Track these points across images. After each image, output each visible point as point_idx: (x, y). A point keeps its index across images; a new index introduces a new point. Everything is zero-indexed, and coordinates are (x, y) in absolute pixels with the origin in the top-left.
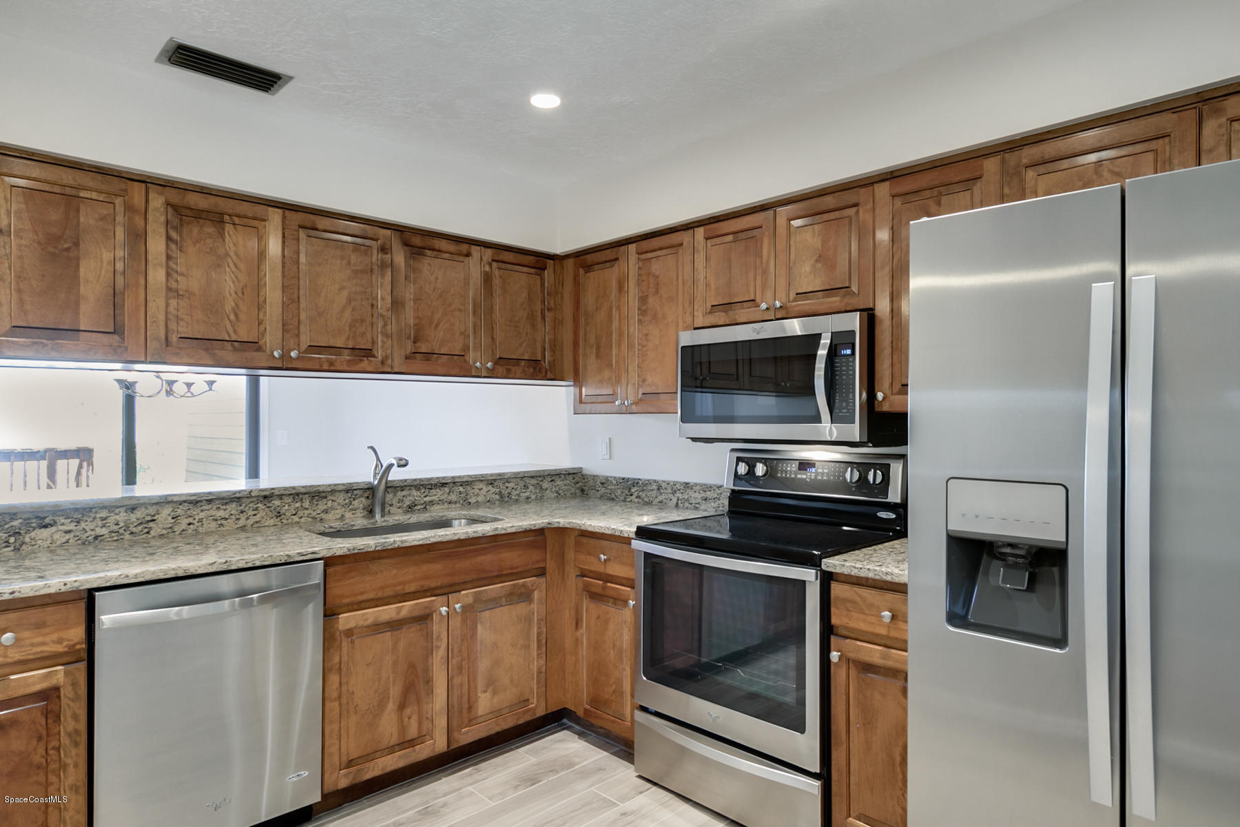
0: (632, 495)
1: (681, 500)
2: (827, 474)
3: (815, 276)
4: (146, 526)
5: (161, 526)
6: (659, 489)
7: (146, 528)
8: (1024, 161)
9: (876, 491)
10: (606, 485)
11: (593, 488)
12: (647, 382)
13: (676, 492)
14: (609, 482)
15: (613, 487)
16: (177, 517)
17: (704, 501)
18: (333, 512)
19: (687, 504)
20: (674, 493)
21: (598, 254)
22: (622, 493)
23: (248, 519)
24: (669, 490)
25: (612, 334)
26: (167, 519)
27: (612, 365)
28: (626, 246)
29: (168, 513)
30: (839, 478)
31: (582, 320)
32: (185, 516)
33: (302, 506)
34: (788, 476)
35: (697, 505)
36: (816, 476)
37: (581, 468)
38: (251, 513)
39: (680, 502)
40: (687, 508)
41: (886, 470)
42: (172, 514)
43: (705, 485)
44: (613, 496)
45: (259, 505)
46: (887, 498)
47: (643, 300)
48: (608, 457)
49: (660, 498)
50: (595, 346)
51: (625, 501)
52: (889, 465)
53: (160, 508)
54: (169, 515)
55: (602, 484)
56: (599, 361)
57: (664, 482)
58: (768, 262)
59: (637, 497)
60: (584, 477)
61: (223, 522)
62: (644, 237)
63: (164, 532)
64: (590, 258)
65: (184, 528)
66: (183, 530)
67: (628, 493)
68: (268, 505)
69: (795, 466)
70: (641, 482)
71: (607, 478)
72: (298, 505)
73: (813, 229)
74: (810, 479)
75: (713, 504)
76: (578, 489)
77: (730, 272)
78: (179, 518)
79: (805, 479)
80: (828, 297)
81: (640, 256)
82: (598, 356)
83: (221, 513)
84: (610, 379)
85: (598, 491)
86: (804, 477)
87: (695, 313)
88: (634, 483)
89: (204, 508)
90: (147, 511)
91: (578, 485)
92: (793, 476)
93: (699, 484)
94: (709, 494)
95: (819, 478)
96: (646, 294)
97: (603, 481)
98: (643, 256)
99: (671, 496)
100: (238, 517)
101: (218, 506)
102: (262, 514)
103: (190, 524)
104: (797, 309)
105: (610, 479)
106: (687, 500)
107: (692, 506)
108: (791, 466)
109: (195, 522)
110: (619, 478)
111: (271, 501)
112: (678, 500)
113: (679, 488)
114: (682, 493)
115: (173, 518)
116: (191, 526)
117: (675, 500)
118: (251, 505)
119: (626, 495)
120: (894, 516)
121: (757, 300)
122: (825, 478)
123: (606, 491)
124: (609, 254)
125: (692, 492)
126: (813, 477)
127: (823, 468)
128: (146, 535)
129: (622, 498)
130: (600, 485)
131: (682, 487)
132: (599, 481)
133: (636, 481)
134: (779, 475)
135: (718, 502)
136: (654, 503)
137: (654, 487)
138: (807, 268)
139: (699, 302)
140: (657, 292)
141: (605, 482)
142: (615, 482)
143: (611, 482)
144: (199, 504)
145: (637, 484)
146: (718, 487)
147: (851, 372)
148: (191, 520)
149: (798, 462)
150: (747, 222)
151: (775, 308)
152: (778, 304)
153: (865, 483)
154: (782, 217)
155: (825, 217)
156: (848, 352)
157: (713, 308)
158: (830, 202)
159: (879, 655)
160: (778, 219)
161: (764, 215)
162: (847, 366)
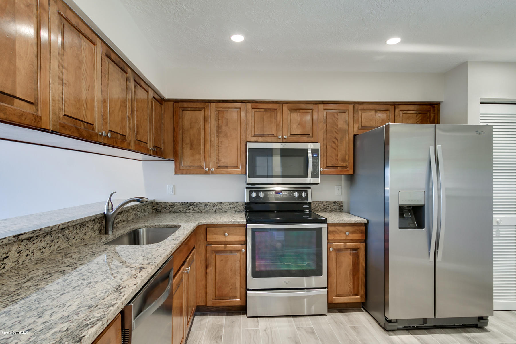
0: (189, 209)
1: (218, 209)
2: (287, 195)
3: (298, 130)
4: (3, 263)
5: (11, 260)
6: (206, 206)
7: (3, 264)
8: (359, 108)
9: (304, 199)
10: (173, 206)
11: (165, 208)
12: (222, 161)
13: (215, 206)
14: (175, 205)
15: (178, 207)
16: (20, 251)
17: (229, 209)
18: (88, 234)
19: (221, 211)
20: (214, 206)
21: (192, 104)
22: (184, 209)
23: (55, 245)
24: (212, 206)
25: (200, 140)
26: (15, 255)
27: (201, 153)
28: (209, 103)
29: (15, 249)
30: (291, 196)
31: (180, 132)
32: (25, 250)
33: (77, 232)
34: (272, 196)
35: (226, 211)
36: (282, 196)
37: (154, 200)
38: (56, 241)
39: (217, 210)
40: (221, 212)
41: (306, 192)
42: (18, 250)
43: (230, 202)
44: (178, 211)
45: (60, 235)
46: (308, 201)
47: (218, 127)
48: (173, 193)
49: (206, 209)
50: (189, 144)
51: (185, 212)
52: (307, 191)
53: (11, 247)
54: (16, 251)
55: (171, 206)
56: (192, 151)
57: (209, 202)
58: (280, 122)
59: (192, 210)
60: (157, 203)
61: (44, 250)
62: (218, 101)
63: (13, 265)
64: (186, 105)
65: (24, 259)
66: (24, 261)
67: (187, 209)
68: (63, 234)
69: (274, 193)
70: (195, 204)
71: (174, 204)
72: (75, 232)
73: (297, 114)
74: (281, 197)
75: (234, 209)
76: (154, 209)
77: (264, 123)
78: (22, 252)
79: (279, 197)
80: (302, 137)
81: (216, 109)
82: (191, 149)
83: (43, 244)
84: (199, 159)
85: (168, 209)
86: (278, 196)
87: (247, 136)
88: (191, 204)
89: (35, 241)
90: (3, 250)
91: (153, 208)
92: (274, 196)
93: (227, 202)
94: (232, 206)
95: (284, 196)
96: (221, 125)
97: (171, 205)
98: (219, 109)
99: (212, 208)
100: (50, 245)
101: (41, 239)
102: (61, 241)
103: (27, 255)
104: (292, 139)
105: (176, 203)
106: (221, 209)
107: (224, 211)
108: (273, 193)
109: (30, 253)
110: (182, 203)
111: (64, 232)
112: (216, 209)
113: (217, 204)
114: (218, 206)
115: (18, 253)
116: (28, 257)
117: (214, 210)
118: (56, 236)
119: (186, 210)
120: (308, 206)
121: (275, 134)
122: (286, 196)
123: (174, 209)
124: (199, 105)
125: (224, 205)
126: (281, 196)
127: (285, 193)
128: (3, 270)
129: (184, 211)
130: (169, 206)
131: (218, 204)
132: (168, 205)
133: (192, 203)
134: (268, 196)
135: (237, 208)
136: (203, 212)
137: (203, 205)
138: (295, 126)
139: (249, 132)
140: (227, 125)
141: (172, 205)
142: (179, 205)
143: (177, 205)
144: (32, 240)
145: (193, 204)
146: (237, 203)
147: (317, 162)
148: (27, 252)
149: (275, 191)
150: (271, 106)
151: (283, 138)
152: (285, 137)
153: (300, 197)
154: (285, 107)
155: (301, 111)
156: (316, 155)
157: (255, 135)
158: (303, 106)
159: (343, 245)
160: (284, 108)
161: (278, 105)
162: (316, 160)
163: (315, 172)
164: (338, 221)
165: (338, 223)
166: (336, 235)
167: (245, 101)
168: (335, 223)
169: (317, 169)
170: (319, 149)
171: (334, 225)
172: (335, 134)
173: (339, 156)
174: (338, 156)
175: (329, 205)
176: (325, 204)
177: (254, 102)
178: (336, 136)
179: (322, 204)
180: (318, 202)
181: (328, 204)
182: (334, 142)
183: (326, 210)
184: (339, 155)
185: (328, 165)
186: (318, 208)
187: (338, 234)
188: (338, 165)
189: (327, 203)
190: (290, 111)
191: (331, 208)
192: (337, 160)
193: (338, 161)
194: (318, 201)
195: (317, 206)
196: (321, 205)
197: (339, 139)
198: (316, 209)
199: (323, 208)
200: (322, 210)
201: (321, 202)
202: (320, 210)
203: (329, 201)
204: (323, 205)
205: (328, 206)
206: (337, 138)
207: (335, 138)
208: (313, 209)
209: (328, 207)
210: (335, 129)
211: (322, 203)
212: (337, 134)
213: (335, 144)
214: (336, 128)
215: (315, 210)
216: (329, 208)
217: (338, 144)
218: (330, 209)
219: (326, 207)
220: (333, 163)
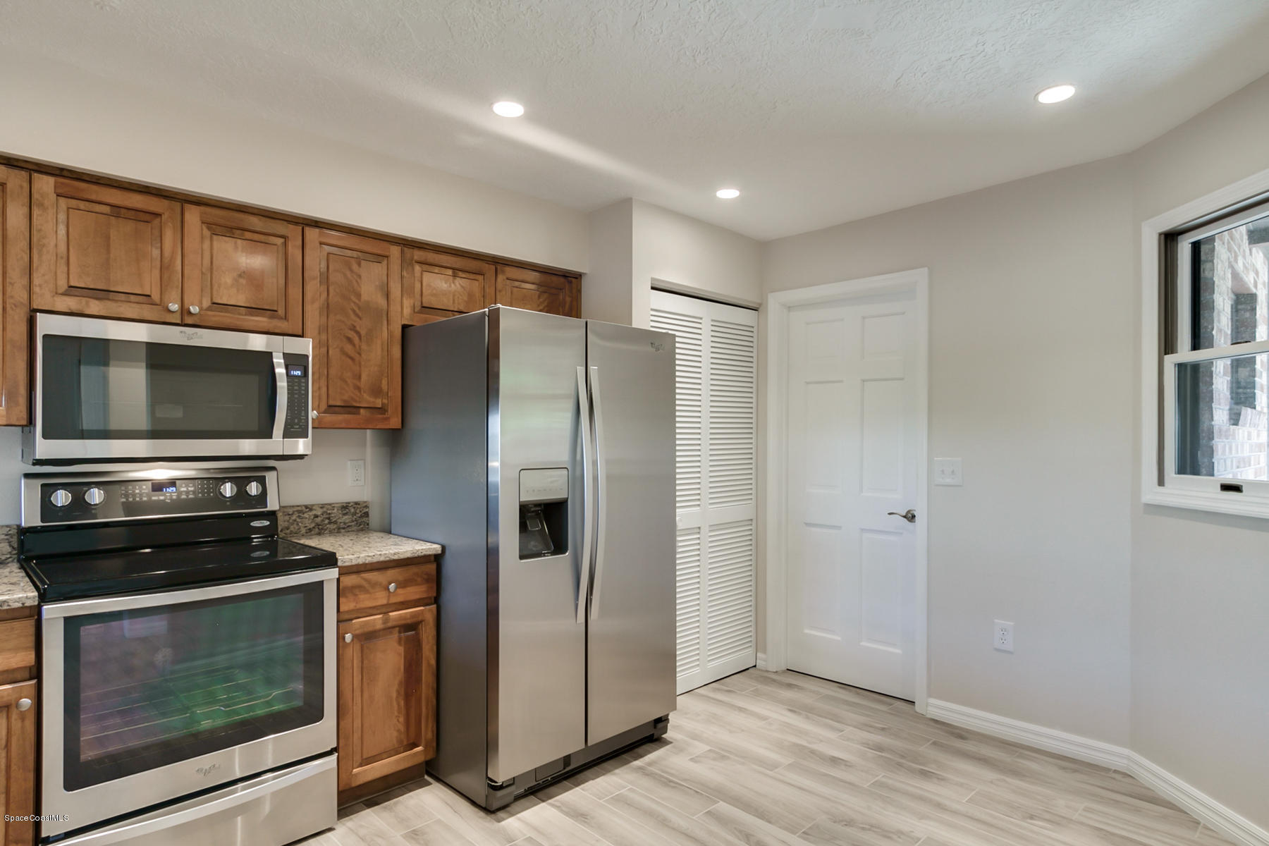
2: (194, 492)
3: (238, 291)
8: (416, 258)
9: (254, 502)
30: (209, 495)
34: (137, 499)
36: (178, 496)
41: (262, 481)
46: (266, 507)
52: (265, 477)
58: (173, 258)
69: (146, 488)
73: (236, 243)
74: (171, 499)
77: (108, 251)
79: (164, 501)
80: (252, 315)
86: (162, 498)
87: (36, 289)
92: (145, 499)
95: (184, 497)
104: (214, 319)
108: (141, 488)
120: (268, 523)
121: (153, 296)
122: (191, 496)
126: (174, 497)
127: (187, 486)
134: (123, 500)
138: (227, 279)
139: (44, 275)
147: (303, 392)
149: (150, 483)
150: (137, 201)
151: (184, 311)
152: (194, 309)
153: (242, 496)
154: (193, 216)
155: (248, 235)
156: (298, 373)
157: (72, 290)
158: (256, 223)
159: (381, 622)
160: (187, 216)
161: (166, 202)
162: (300, 386)
163: (296, 421)
164: (369, 556)
165: (367, 562)
166: (362, 596)
167: (26, 162)
168: (361, 563)
169: (303, 412)
170: (307, 357)
171: (355, 569)
172: (353, 316)
173: (362, 380)
174: (360, 378)
175: (330, 514)
176: (319, 514)
177: (65, 173)
178: (355, 324)
179: (310, 514)
180: (299, 508)
181: (329, 512)
182: (349, 340)
183: (322, 529)
184: (364, 377)
185: (331, 403)
186: (298, 524)
187: (367, 592)
188: (360, 402)
189: (325, 509)
190: (209, 228)
191: (335, 522)
192: (359, 388)
193: (360, 391)
194: (298, 506)
195: (295, 520)
196: (306, 515)
197: (363, 333)
198: (292, 528)
199: (313, 525)
200: (310, 530)
201: (306, 507)
202: (303, 531)
203: (330, 504)
204: (312, 517)
205: (329, 519)
206: (358, 329)
207: (353, 328)
208: (281, 531)
209: (327, 521)
210: (352, 304)
211: (311, 510)
212: (358, 320)
213: (354, 345)
214: (357, 301)
215: (288, 531)
216: (330, 523)
217: (360, 346)
218: (333, 526)
219: (323, 521)
220: (346, 397)
